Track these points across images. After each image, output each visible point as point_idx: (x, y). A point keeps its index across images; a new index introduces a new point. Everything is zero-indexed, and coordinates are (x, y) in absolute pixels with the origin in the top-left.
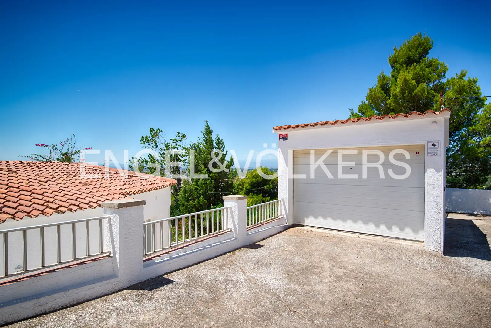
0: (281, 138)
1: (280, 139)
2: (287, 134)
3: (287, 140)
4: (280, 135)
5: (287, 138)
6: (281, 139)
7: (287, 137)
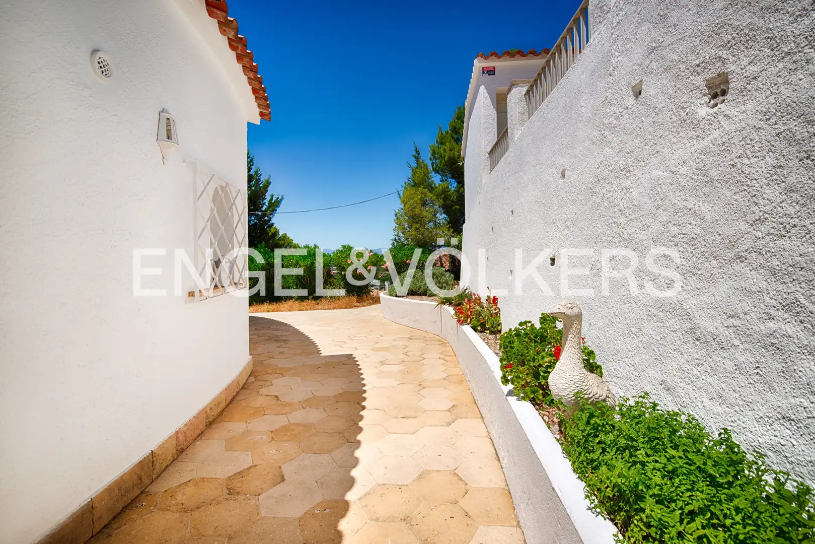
0: (485, 72)
1: (483, 73)
2: (494, 67)
3: (494, 75)
4: (483, 68)
5: (494, 73)
6: (486, 74)
7: (494, 71)
